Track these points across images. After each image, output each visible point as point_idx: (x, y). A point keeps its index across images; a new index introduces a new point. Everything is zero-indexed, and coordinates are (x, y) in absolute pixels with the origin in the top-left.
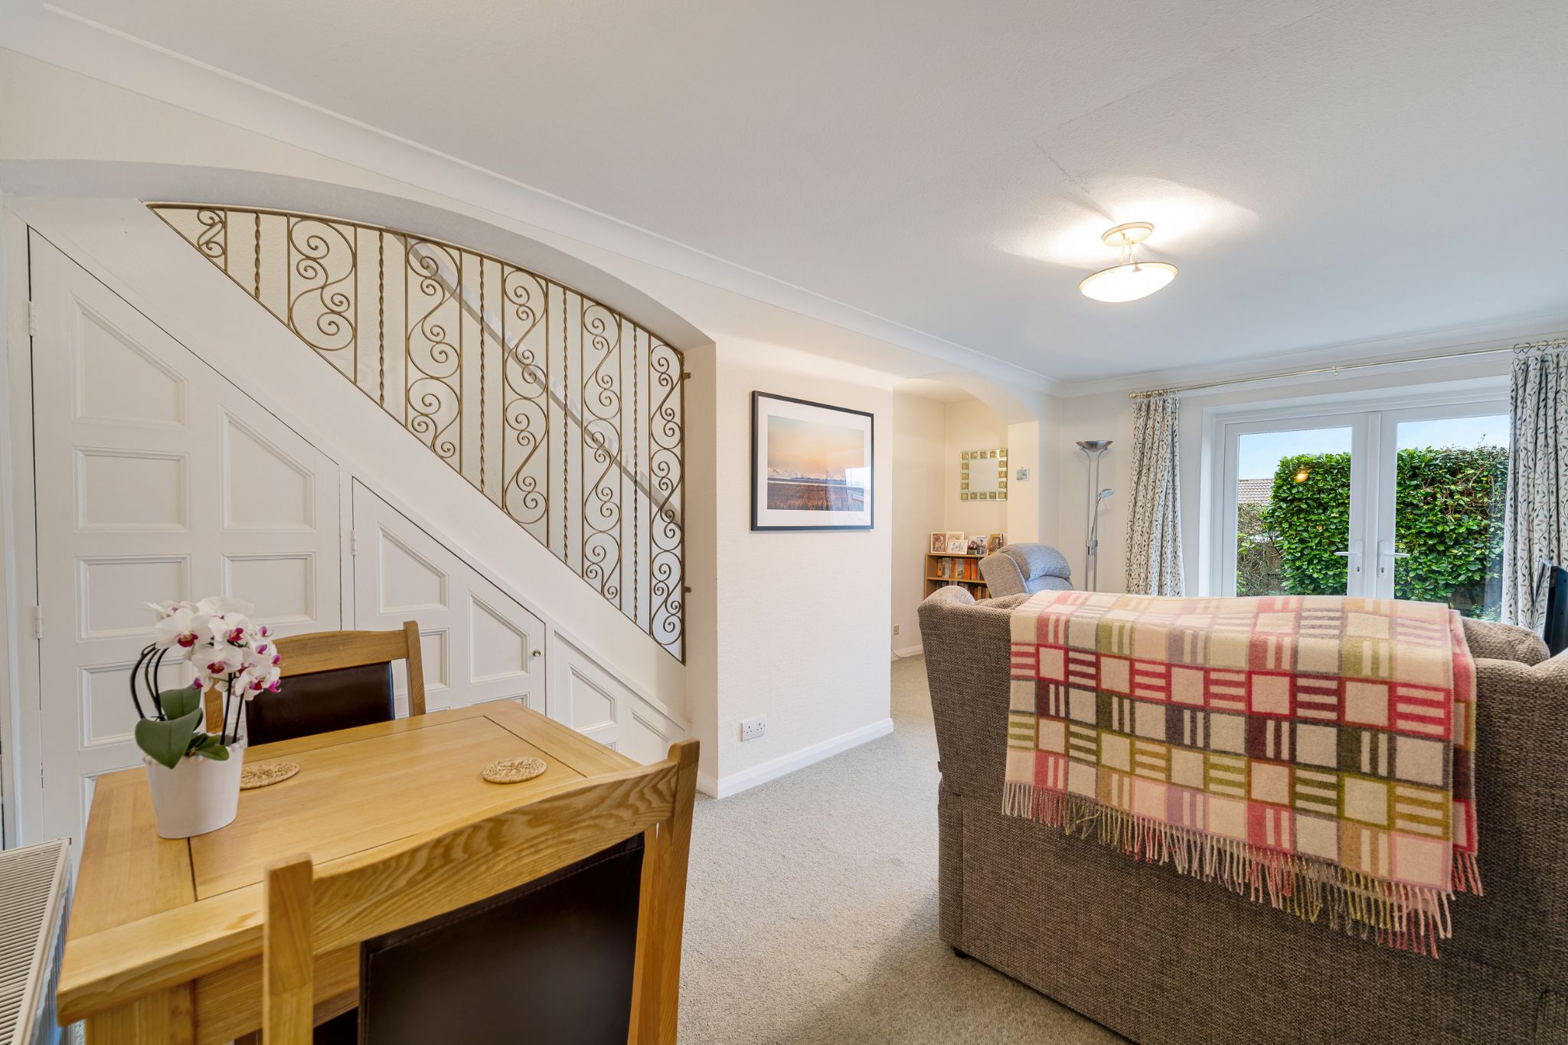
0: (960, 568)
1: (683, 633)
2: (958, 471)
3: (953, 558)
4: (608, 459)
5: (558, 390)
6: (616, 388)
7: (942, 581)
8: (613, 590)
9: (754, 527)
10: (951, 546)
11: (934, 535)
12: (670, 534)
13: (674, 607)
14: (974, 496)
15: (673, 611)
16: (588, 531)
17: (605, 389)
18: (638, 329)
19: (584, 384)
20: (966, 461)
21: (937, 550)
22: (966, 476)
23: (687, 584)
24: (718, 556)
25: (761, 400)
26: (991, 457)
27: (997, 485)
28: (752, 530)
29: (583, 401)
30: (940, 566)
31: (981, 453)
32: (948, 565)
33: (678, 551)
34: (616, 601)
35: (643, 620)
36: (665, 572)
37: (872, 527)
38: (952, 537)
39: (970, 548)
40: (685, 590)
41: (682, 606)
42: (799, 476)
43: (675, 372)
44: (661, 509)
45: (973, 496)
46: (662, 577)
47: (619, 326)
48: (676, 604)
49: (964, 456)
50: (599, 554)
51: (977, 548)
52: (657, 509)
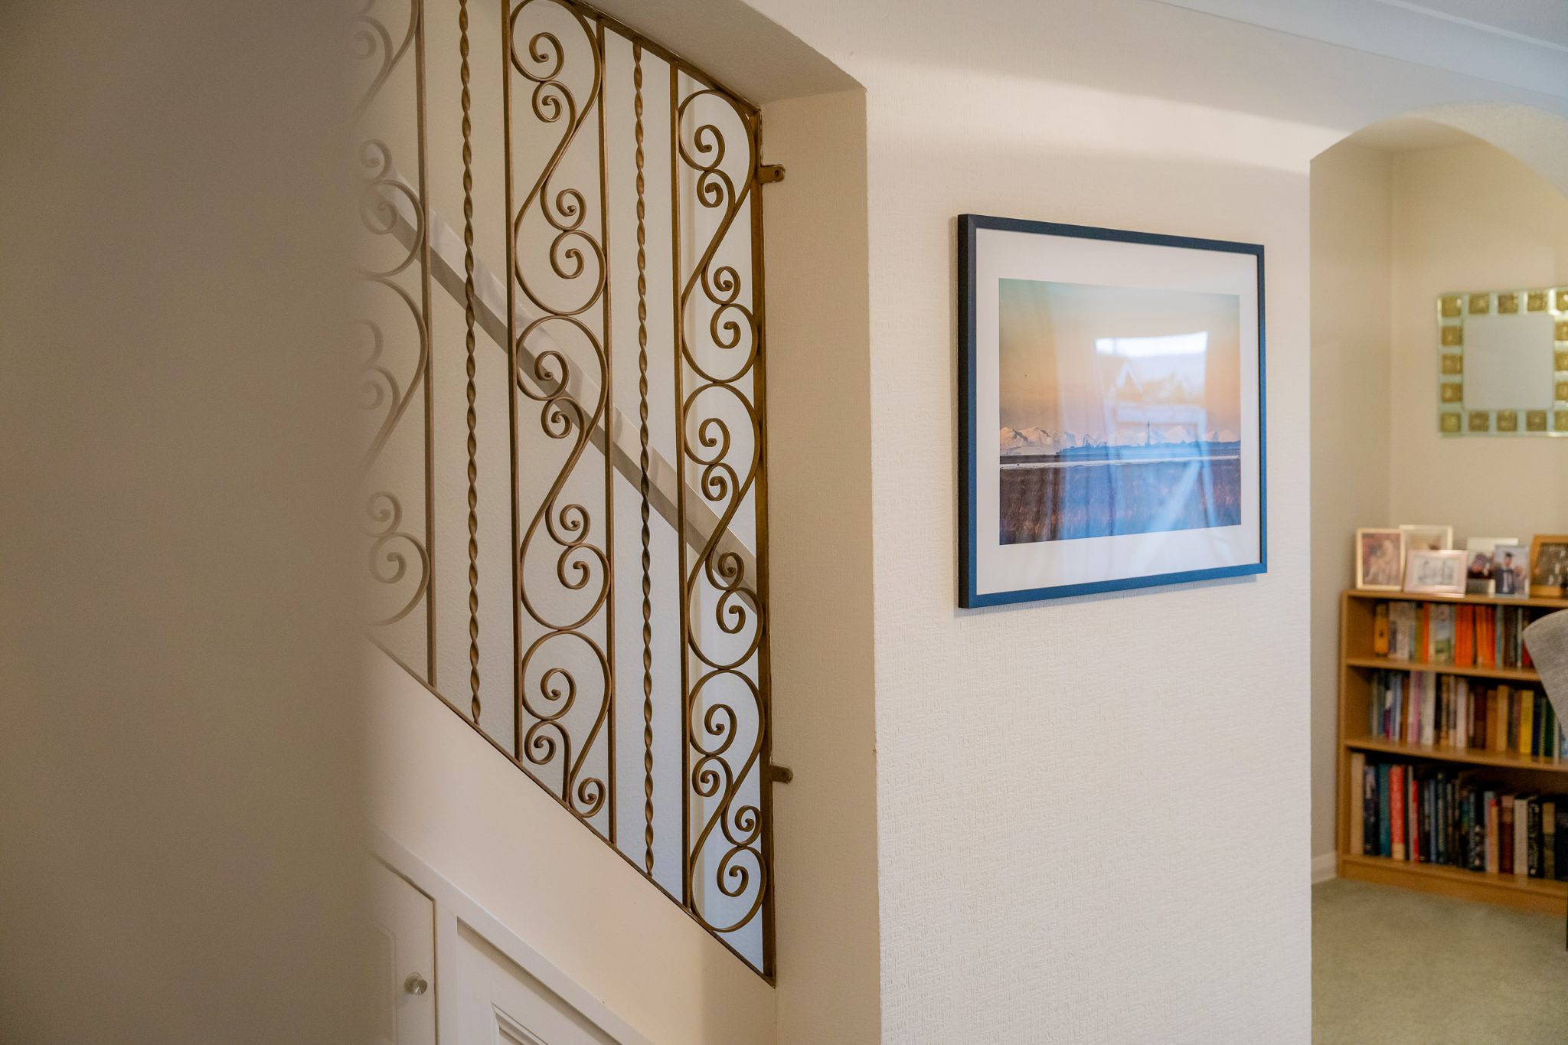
0: (1441, 632)
1: (767, 899)
2: (1430, 351)
3: (1421, 605)
4: (575, 430)
5: (450, 249)
6: (591, 225)
7: (1388, 671)
8: (592, 789)
9: (966, 596)
10: (1415, 571)
11: (1365, 536)
12: (731, 620)
13: (744, 825)
14: (1479, 422)
15: (741, 837)
16: (531, 631)
17: (566, 231)
18: (644, 52)
19: (513, 220)
20: (1454, 322)
21: (1374, 581)
22: (1453, 365)
23: (777, 759)
24: (879, 686)
25: (984, 237)
26: (1531, 309)
27: (1550, 391)
28: (959, 607)
29: (513, 272)
30: (1380, 624)
31: (1500, 299)
32: (1405, 626)
33: (751, 668)
34: (600, 821)
35: (669, 870)
36: (720, 728)
37: (1262, 567)
38: (1414, 542)
39: (1473, 575)
40: (774, 775)
41: (764, 821)
42: (1079, 444)
43: (737, 165)
44: (707, 556)
45: (1477, 422)
46: (711, 743)
47: (599, 48)
48: (750, 815)
49: (1449, 308)
50: (556, 694)
51: (1496, 574)
52: (698, 556)
